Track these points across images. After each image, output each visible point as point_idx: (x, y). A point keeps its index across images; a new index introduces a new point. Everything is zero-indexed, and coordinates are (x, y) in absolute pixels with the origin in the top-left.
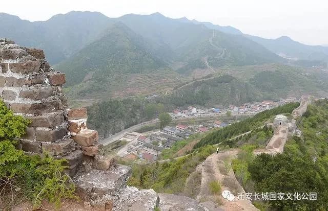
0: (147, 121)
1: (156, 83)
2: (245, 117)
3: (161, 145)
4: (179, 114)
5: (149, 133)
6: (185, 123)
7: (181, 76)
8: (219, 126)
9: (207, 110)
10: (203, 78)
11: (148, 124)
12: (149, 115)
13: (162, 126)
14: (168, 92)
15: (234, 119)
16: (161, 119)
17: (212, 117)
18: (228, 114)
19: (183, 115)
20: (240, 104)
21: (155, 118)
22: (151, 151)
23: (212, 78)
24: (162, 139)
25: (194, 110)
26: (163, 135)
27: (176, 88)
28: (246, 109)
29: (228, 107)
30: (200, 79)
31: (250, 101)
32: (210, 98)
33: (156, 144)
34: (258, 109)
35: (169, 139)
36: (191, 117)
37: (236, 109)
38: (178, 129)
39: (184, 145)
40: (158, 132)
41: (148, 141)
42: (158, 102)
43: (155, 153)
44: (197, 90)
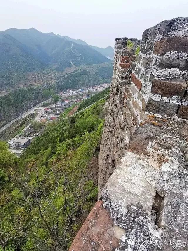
0: (46, 100)
1: (45, 77)
2: (96, 92)
3: (58, 112)
4: (63, 94)
5: (50, 107)
6: (68, 99)
7: (58, 72)
8: (86, 98)
9: (77, 91)
10: (72, 73)
11: (46, 102)
12: (46, 97)
13: (55, 102)
14: (53, 82)
15: (91, 94)
16: (54, 98)
17: (81, 94)
18: (89, 92)
19: (65, 95)
20: (93, 86)
21: (50, 98)
22: (54, 116)
23: (77, 72)
24: (58, 109)
25: (71, 91)
26: (57, 107)
27: (57, 80)
28: (96, 88)
29: (87, 88)
30: (70, 73)
31: (98, 84)
32: (78, 84)
33: (55, 111)
34: (102, 88)
35: (62, 108)
36: (69, 95)
37: (91, 88)
38: (65, 102)
39: (71, 110)
40: (54, 106)
41: (50, 111)
42: (50, 89)
43: (56, 116)
44: (70, 80)
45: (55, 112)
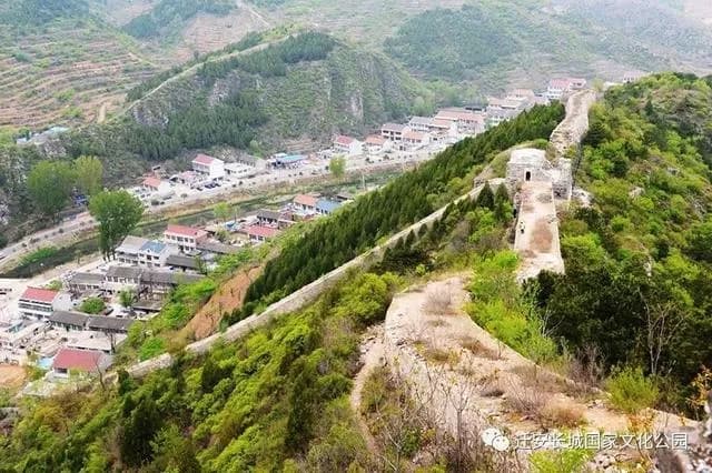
0: (43, 228)
1: (54, 79)
2: (389, 171)
3: (117, 308)
4: (164, 188)
5: (60, 274)
7: (144, 45)
8: (316, 212)
9: (261, 164)
10: (230, 49)
11: (48, 239)
12: (47, 204)
13: (108, 239)
14: (105, 110)
15: (355, 182)
16: (101, 213)
17: (283, 184)
18: (337, 169)
19: (180, 189)
20: (366, 128)
21: (72, 215)
22: (84, 339)
23: (263, 46)
24: (118, 286)
25: (216, 167)
26: (119, 274)
27: (135, 95)
28: (388, 144)
29: (328, 144)
30: (219, 53)
31: (397, 116)
32: (265, 120)
33: (98, 307)
34: (426, 138)
35: (147, 283)
36: (207, 194)
37: (356, 146)
38: (169, 245)
39: (206, 297)
40: (97, 265)
41: (63, 302)
42: (76, 153)
43: (101, 343)
44: (217, 96)
45: (95, 312)
